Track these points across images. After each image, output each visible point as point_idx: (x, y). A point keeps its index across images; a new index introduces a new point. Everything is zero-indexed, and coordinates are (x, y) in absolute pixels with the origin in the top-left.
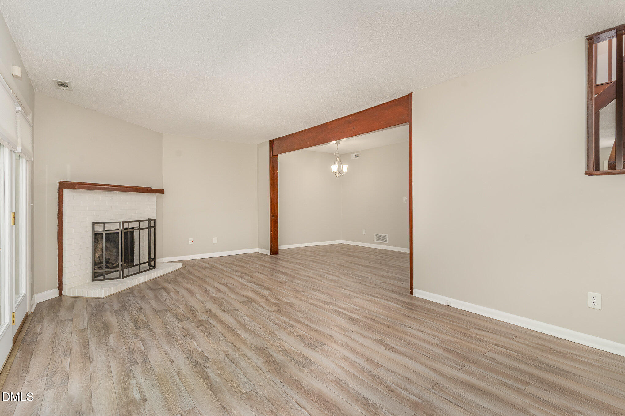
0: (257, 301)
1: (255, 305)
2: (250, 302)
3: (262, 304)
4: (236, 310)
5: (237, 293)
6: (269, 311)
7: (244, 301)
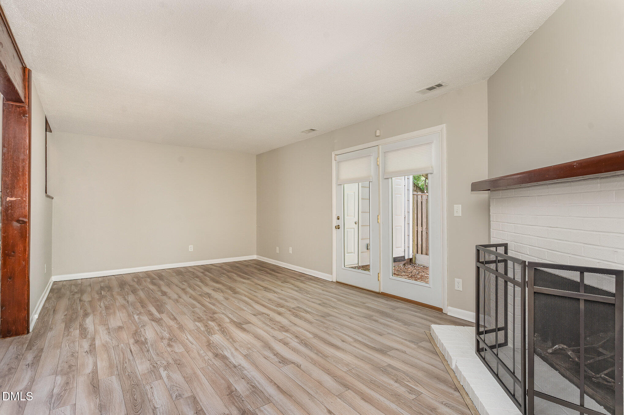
0: (232, 324)
1: (235, 320)
2: (240, 323)
3: (227, 320)
4: (254, 315)
5: (257, 337)
6: (223, 313)
7: (247, 324)
